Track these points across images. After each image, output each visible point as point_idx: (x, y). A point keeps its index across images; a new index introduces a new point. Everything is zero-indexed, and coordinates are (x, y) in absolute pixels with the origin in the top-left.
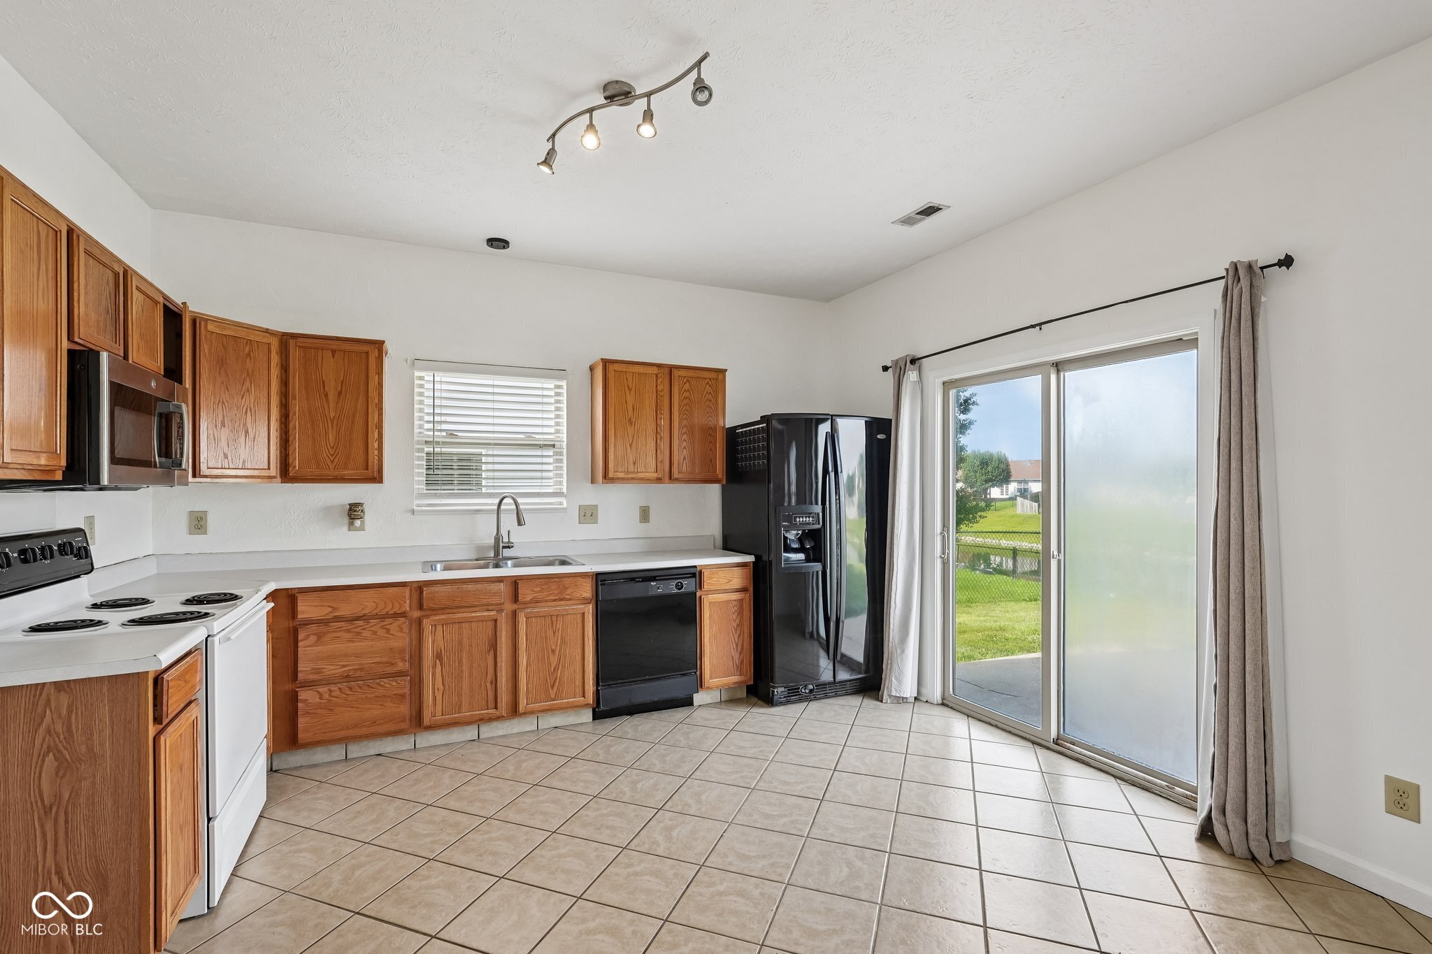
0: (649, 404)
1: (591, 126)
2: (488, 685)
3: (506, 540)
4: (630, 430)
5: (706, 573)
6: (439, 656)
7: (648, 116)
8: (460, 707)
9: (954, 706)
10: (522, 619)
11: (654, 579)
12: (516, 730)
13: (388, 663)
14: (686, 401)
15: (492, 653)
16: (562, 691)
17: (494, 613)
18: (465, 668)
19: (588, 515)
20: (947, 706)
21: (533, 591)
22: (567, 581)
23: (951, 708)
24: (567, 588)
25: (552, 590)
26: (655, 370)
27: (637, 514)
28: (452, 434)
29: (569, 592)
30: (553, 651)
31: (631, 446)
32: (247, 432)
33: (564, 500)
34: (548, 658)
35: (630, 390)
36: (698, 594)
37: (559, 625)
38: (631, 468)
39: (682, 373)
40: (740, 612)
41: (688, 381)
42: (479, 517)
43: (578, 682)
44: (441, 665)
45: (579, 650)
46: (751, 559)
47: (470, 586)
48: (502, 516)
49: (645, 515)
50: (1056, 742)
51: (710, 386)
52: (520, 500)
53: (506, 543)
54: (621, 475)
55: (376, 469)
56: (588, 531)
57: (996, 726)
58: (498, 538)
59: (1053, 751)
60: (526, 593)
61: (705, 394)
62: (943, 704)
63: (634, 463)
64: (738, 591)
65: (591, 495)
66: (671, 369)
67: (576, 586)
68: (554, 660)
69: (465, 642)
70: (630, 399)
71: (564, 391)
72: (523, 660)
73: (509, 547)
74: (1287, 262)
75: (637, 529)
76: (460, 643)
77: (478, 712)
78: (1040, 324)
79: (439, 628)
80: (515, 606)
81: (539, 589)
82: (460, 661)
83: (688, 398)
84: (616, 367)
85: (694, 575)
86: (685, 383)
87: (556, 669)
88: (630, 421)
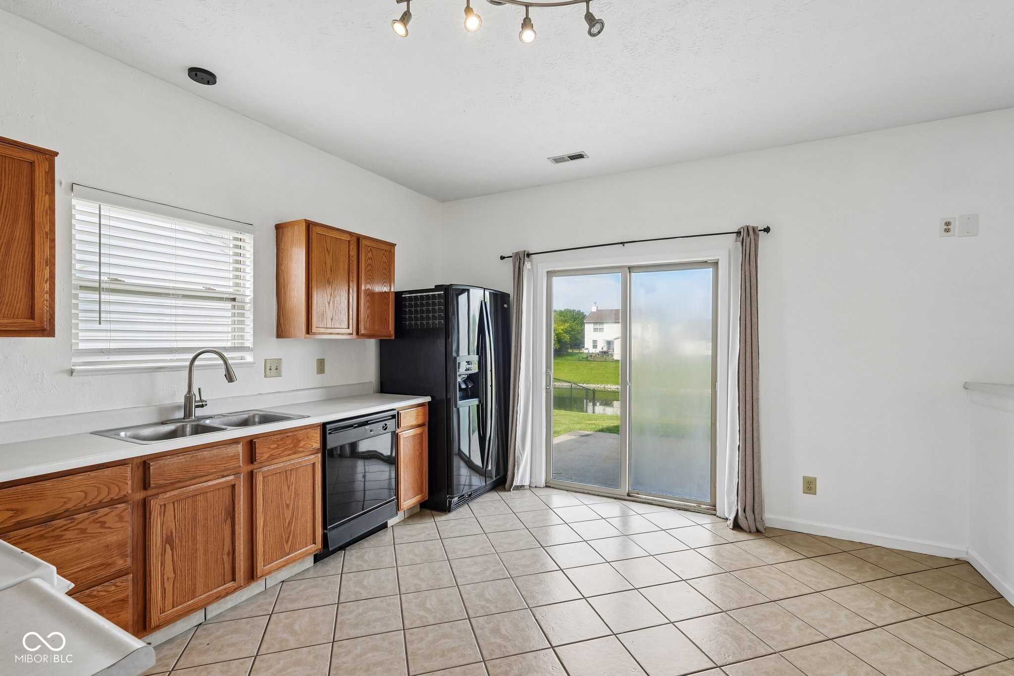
0: (343, 265)
2: (225, 557)
4: (328, 290)
5: (402, 414)
6: (169, 540)
8: (194, 591)
9: (555, 486)
10: (259, 479)
11: (367, 423)
14: (369, 267)
15: (229, 521)
16: (296, 544)
17: (232, 477)
18: (200, 546)
19: (273, 368)
20: (550, 487)
21: (270, 448)
23: (553, 488)
24: (300, 441)
25: (287, 445)
26: (348, 238)
27: (314, 366)
28: (116, 280)
29: (302, 444)
30: (288, 506)
31: (329, 303)
33: (249, 355)
34: (283, 514)
35: (329, 253)
37: (293, 479)
38: (329, 324)
39: (367, 243)
40: (421, 443)
41: (371, 250)
43: (309, 531)
44: (172, 549)
45: (311, 500)
46: (428, 399)
47: (205, 453)
49: (321, 366)
50: (629, 495)
51: (385, 256)
52: (227, 355)
53: (198, 402)
54: (322, 330)
55: (44, 320)
56: (273, 384)
57: (588, 494)
58: (189, 398)
59: (629, 501)
60: (262, 452)
61: (382, 263)
62: (547, 486)
63: (332, 319)
64: (419, 426)
65: (275, 349)
66: (359, 238)
67: (308, 437)
68: (288, 514)
69: (200, 516)
70: (329, 261)
72: (260, 522)
73: (202, 406)
74: (767, 230)
75: (314, 380)
76: (194, 518)
77: (215, 591)
78: (623, 243)
79: (170, 508)
80: (250, 467)
81: (276, 446)
82: (194, 539)
83: (371, 265)
84: (318, 229)
85: (394, 417)
86: (369, 252)
87: (290, 523)
88: (328, 281)
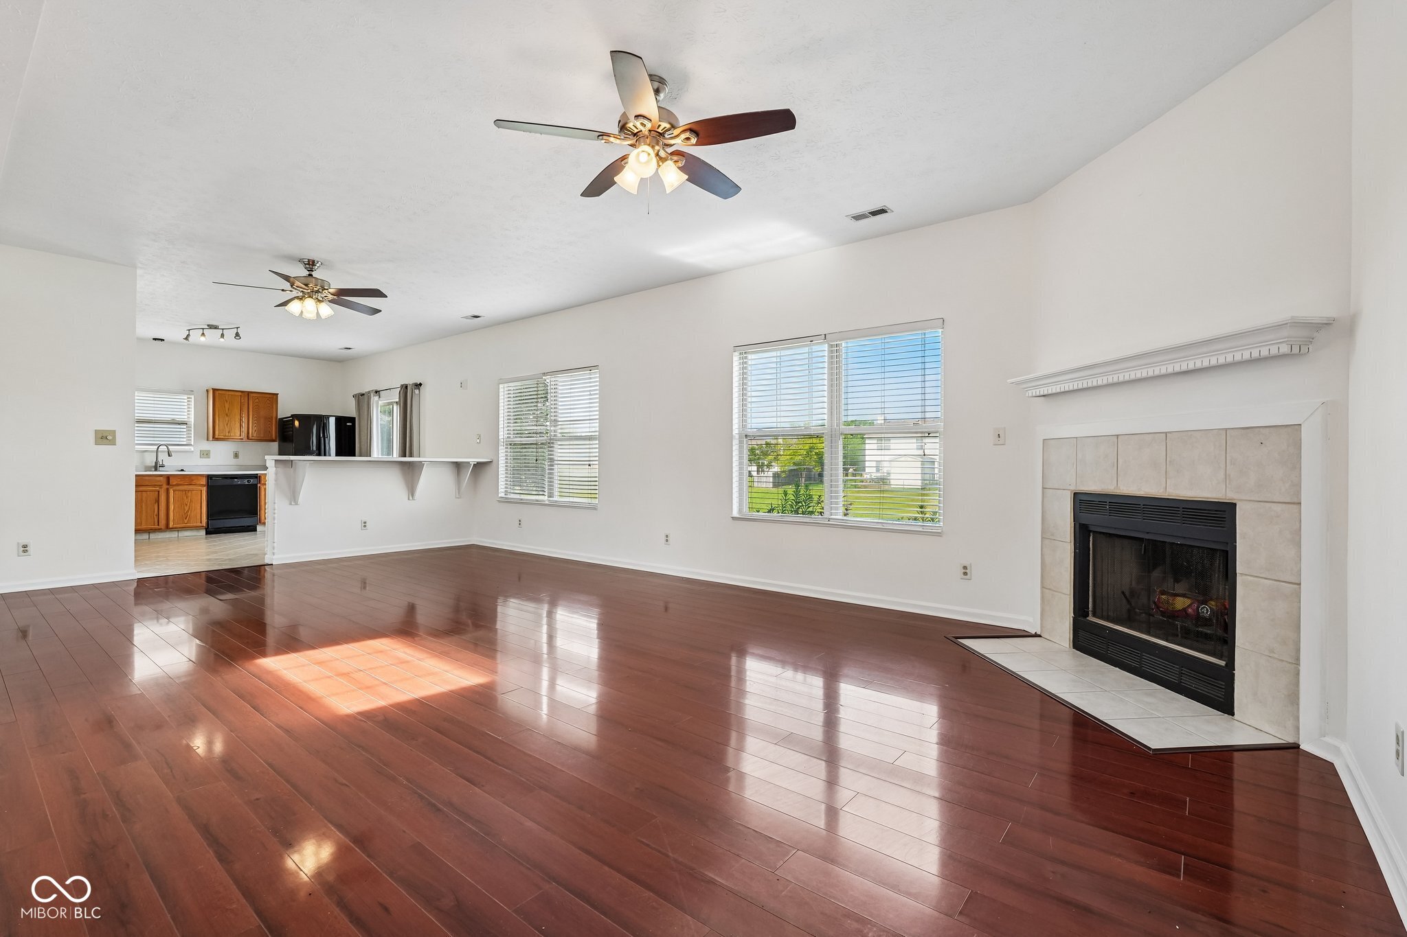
0: (237, 407)
1: (203, 334)
2: (155, 516)
3: (161, 463)
4: (227, 419)
5: (263, 477)
7: (222, 336)
8: (141, 524)
10: (171, 491)
11: (236, 478)
12: (168, 536)
14: (256, 406)
15: (157, 504)
16: (191, 521)
17: (158, 488)
18: (144, 509)
19: (205, 454)
21: (176, 480)
22: (193, 478)
25: (186, 480)
26: (240, 394)
27: (232, 455)
29: (194, 481)
30: (186, 505)
31: (227, 424)
33: (192, 448)
34: (184, 507)
35: (227, 402)
36: (259, 485)
37: (190, 494)
38: (227, 434)
39: (255, 395)
41: (258, 398)
42: (146, 453)
43: (199, 517)
45: (200, 505)
47: (146, 478)
48: (159, 454)
49: (236, 456)
51: (270, 401)
52: (170, 447)
53: (161, 465)
54: (221, 437)
56: (205, 461)
58: (156, 463)
60: (173, 481)
61: (267, 403)
63: (230, 433)
65: (209, 445)
66: (249, 393)
67: (198, 479)
68: (187, 509)
69: (144, 499)
70: (227, 406)
71: (193, 400)
72: (172, 507)
73: (164, 464)
75: (234, 461)
76: (142, 499)
77: (150, 526)
80: (168, 487)
81: (180, 480)
82: (142, 507)
83: (257, 404)
84: (220, 392)
85: (257, 477)
86: (256, 399)
87: (188, 512)
88: (227, 415)
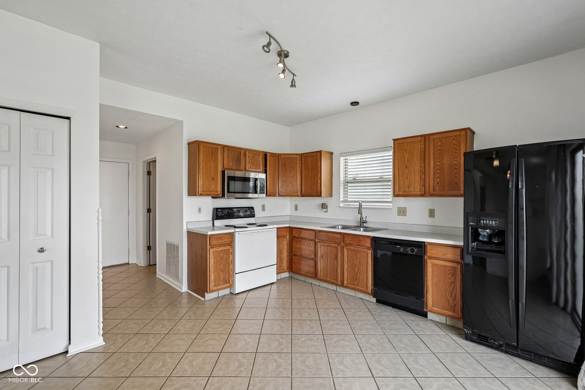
2: (335, 271)
3: (364, 219)
4: (406, 171)
5: (429, 248)
6: (322, 256)
8: (327, 276)
10: (345, 250)
11: (399, 244)
12: (348, 293)
13: (310, 254)
14: (439, 152)
15: (336, 260)
16: (359, 284)
17: (336, 245)
18: (328, 263)
19: (402, 212)
21: (349, 240)
22: (361, 238)
24: (361, 241)
25: (356, 241)
26: (419, 138)
27: (428, 213)
28: (355, 179)
29: (362, 242)
30: (356, 266)
31: (407, 178)
32: (291, 183)
33: (391, 204)
34: (354, 268)
35: (406, 151)
36: (425, 257)
37: (358, 256)
38: (407, 189)
39: (436, 137)
40: (454, 274)
41: (440, 140)
43: (365, 282)
44: (323, 259)
45: (366, 269)
47: (330, 234)
48: (361, 210)
49: (432, 213)
51: (456, 140)
53: (365, 221)
55: (319, 192)
56: (401, 219)
58: (361, 219)
60: (347, 240)
61: (452, 145)
63: (408, 187)
65: (402, 202)
67: (364, 241)
68: (357, 270)
70: (406, 156)
72: (346, 266)
73: (366, 223)
75: (428, 221)
76: (328, 254)
77: (332, 280)
79: (322, 246)
80: (343, 244)
81: (351, 239)
82: (327, 260)
83: (440, 149)
86: (438, 142)
87: (357, 273)
88: (406, 167)
